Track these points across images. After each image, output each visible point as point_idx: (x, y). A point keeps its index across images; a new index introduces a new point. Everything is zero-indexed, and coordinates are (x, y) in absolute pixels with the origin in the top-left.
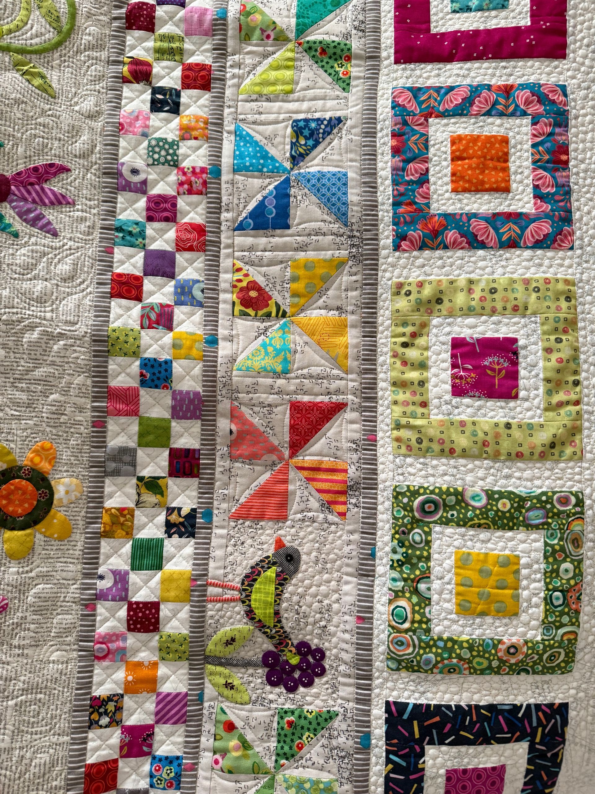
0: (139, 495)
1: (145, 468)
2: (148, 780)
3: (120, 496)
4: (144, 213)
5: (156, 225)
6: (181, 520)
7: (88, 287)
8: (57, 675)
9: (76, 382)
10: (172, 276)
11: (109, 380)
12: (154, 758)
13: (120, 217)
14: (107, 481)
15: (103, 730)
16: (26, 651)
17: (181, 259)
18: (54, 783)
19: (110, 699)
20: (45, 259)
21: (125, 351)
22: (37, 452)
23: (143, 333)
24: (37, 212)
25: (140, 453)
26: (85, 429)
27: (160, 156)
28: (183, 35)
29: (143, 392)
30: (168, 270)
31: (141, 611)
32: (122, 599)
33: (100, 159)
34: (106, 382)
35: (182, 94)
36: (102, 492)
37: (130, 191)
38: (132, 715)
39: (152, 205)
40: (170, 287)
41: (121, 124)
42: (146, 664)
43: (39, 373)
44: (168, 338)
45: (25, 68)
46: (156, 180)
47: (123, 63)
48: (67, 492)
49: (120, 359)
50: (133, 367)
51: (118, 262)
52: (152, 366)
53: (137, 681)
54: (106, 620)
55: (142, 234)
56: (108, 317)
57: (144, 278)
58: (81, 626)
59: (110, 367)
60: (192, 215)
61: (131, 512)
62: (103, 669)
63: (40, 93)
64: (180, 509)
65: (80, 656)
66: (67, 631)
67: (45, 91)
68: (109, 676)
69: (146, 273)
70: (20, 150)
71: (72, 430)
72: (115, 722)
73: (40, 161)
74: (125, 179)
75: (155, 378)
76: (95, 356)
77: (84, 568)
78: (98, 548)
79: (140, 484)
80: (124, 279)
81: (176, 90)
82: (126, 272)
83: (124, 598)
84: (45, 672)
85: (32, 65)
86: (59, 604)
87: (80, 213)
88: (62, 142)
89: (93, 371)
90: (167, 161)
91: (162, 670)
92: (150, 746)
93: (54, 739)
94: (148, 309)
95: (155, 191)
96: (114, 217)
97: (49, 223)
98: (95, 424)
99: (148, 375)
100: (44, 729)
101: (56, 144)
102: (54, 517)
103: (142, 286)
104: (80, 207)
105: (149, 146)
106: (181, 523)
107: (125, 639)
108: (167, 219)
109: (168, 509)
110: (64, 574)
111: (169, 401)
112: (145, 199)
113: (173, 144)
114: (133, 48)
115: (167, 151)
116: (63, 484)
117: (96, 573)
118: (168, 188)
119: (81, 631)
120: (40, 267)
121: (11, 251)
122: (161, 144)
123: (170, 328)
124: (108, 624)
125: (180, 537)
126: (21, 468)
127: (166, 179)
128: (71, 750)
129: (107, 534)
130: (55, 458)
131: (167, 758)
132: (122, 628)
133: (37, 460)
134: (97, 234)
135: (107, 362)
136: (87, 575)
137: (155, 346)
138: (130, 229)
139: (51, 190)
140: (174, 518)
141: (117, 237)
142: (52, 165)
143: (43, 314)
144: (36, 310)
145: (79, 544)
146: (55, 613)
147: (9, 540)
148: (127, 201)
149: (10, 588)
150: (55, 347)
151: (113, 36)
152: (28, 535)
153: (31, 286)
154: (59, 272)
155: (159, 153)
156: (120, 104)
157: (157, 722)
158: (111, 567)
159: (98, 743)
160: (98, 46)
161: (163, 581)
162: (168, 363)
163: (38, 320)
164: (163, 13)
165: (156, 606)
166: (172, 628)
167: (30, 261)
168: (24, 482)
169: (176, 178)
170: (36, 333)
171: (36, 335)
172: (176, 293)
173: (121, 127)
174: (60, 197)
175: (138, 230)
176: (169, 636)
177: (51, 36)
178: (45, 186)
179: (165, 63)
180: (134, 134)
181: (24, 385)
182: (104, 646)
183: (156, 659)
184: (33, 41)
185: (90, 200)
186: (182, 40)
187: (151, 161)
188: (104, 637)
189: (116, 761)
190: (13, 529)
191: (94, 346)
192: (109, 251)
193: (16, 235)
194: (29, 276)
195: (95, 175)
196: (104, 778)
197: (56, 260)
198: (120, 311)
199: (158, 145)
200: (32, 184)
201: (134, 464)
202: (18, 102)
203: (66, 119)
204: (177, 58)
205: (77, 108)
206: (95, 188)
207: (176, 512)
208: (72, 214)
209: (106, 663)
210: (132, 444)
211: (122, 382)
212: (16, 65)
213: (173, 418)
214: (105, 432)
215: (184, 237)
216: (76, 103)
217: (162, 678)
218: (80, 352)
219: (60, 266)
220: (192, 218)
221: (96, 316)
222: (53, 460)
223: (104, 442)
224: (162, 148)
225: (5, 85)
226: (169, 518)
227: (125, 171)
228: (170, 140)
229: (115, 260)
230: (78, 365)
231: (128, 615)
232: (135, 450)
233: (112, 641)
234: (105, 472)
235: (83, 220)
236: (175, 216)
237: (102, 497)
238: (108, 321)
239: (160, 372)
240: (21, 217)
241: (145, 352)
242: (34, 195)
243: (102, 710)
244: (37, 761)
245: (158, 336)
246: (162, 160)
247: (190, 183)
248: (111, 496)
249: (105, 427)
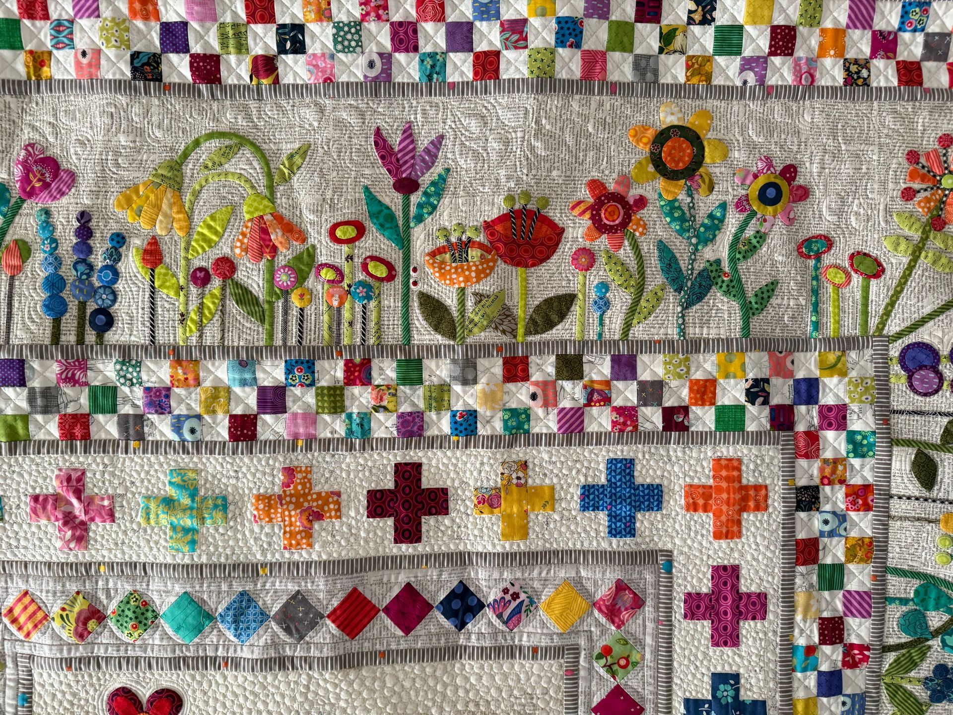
0: (675, 51)
1: (651, 47)
2: (917, 34)
3: (676, 69)
4: (411, 54)
5: (421, 43)
6: (700, 8)
7: (489, 103)
8: (824, 114)
9: (577, 109)
10: (470, 25)
11: (575, 78)
12: (900, 29)
13: (417, 79)
14: (662, 81)
15: (872, 74)
16: (803, 140)
17: (453, 16)
18: (910, 110)
19: (847, 69)
20: (467, 143)
21: (550, 61)
22: (638, 142)
23: (531, 46)
24: (423, 154)
25: (638, 51)
26: (618, 101)
27: (353, 39)
28: (217, 24)
29: (585, 47)
30: (465, 29)
31: (778, 43)
32: (766, 62)
33: (363, 100)
34: (577, 81)
35: (281, 22)
36: (672, 85)
37: (390, 69)
38: (861, 51)
39: (403, 46)
40: (482, 26)
41: (325, 81)
42: (821, 39)
43: (570, 140)
44: (535, 22)
45: (286, 171)
46: (377, 44)
47: (258, 84)
48: (672, 114)
49: (557, 67)
50: (564, 55)
51: (462, 77)
52: (563, 35)
53: (835, 47)
54: (782, 76)
55: (432, 55)
56: (518, 80)
57: (475, 51)
58: (784, 98)
59: (564, 77)
60: (408, 7)
61: (690, 58)
62: (822, 77)
63: (308, 157)
64: (690, 12)
65: (809, 98)
66: (788, 109)
67: (305, 152)
68: (828, 72)
69: (471, 50)
70: (367, 171)
71: (618, 112)
72: (866, 65)
73: (375, 154)
74: (380, 74)
75: (574, 33)
76: (555, 91)
77: (736, 98)
78: (720, 86)
79: (666, 51)
80: (480, 69)
81: (277, 29)
82: (472, 68)
83: (765, 59)
84: (820, 124)
85: (282, 167)
86: (765, 117)
87: (418, 116)
88: (353, 135)
89: (568, 92)
90: (357, 32)
91: (828, 24)
92: (890, 33)
93: (875, 113)
94: (508, 43)
95: (388, 45)
96: (417, 84)
97: (432, 142)
98: (613, 92)
99: (571, 40)
100: (866, 122)
101: (355, 141)
102: (693, 124)
103: (484, 52)
104: (412, 117)
105: (343, 51)
106: (703, 10)
107: (800, 59)
108: (415, 31)
109: (689, 23)
110: (741, 114)
111: (594, 21)
112: (397, 55)
113: (338, 27)
114: (239, 77)
115: (346, 33)
116: (665, 117)
117: (741, 87)
118: (383, 32)
119: (789, 98)
120: (475, 146)
121: (464, 173)
122: (340, 39)
123: (525, 21)
124: (785, 74)
125: (715, 9)
126: (652, 153)
127: (375, 34)
128: (885, 99)
129: (709, 78)
130: (643, 126)
131: (902, 17)
132: (790, 60)
133: (645, 140)
134: (437, 99)
135: (560, 80)
136: (743, 96)
137: (544, 34)
138: (429, 67)
139: (400, 143)
140: (697, 17)
141: (437, 80)
142: (376, 144)
143: (519, 140)
144: (516, 147)
145: (715, 104)
146: (772, 120)
147: (712, 159)
148: (400, 72)
149: (752, 156)
150: (548, 127)
151: (231, 97)
152: (709, 144)
153: (494, 152)
154: (478, 129)
155: (350, 41)
156: (302, 85)
157: (871, 27)
158: (737, 74)
159: (882, 78)
160: (246, 110)
161: (754, 23)
162: (559, 21)
163: (525, 143)
164: (198, 46)
165: (775, 29)
166: (795, 12)
167: (470, 155)
168: (665, 149)
169: (373, 23)
170: (537, 144)
171: (538, 144)
172: (488, 19)
173: (328, 80)
174: (405, 135)
175: (428, 59)
176: (801, 15)
177: (247, 152)
178: (396, 149)
179: (251, 42)
180: (333, 67)
181: (581, 154)
182: (803, 77)
183: (818, 31)
184: (258, 167)
185: (404, 108)
186: (222, 26)
187: (358, 49)
188: (796, 76)
189: (898, 63)
190: (703, 156)
191: (546, 91)
192: (452, 86)
193: (448, 170)
194: (485, 155)
195: (378, 104)
196: (910, 71)
197: (467, 133)
198: (512, 69)
199: (342, 43)
200: (398, 160)
201: (648, 57)
202: (322, 175)
203: (329, 132)
204: (243, 30)
205: (316, 124)
206: (391, 104)
207: (692, 15)
208: (420, 124)
209: (817, 75)
210: (631, 59)
211: (577, 66)
212: (285, 180)
213: (607, 19)
214: (620, 83)
215: (432, 13)
216: (310, 125)
217: (835, 24)
218: (551, 105)
219: (473, 129)
220: (412, 6)
221: (518, 92)
222: (645, 128)
223: (628, 84)
224: (344, 38)
225: (308, 187)
226: (697, 22)
227: (373, 73)
228: (334, 31)
229: (460, 80)
230: (563, 106)
231: (780, 55)
232: (636, 56)
233: (800, 70)
234: (654, 83)
235: (424, 113)
236: (411, 23)
237: (676, 85)
238: (523, 79)
239: (569, 29)
240: (430, 167)
241: (550, 44)
242: (407, 158)
243: (855, 76)
244: (891, 124)
245: (534, 32)
246: (356, 37)
247: (378, 7)
248: (675, 77)
249: (616, 83)
